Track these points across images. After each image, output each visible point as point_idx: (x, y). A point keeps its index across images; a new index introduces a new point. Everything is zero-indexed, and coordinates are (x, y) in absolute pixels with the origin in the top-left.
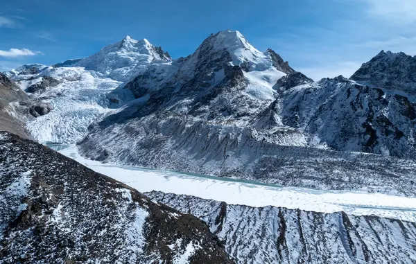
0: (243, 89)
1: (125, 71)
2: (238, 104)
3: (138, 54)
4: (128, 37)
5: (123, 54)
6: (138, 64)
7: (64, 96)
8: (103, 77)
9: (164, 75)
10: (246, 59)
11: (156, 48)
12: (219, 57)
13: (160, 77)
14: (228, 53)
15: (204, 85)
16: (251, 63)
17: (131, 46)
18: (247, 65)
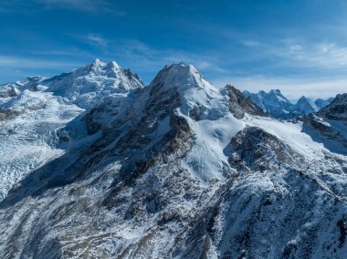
0: (184, 156)
1: (91, 97)
2: (170, 189)
3: (106, 78)
4: (98, 60)
5: (91, 78)
6: (105, 89)
7: (15, 133)
8: (68, 104)
9: (118, 108)
10: (198, 104)
11: (125, 71)
12: (168, 98)
13: (114, 111)
14: (178, 94)
15: (142, 141)
16: (203, 109)
17: (100, 70)
18: (198, 112)
